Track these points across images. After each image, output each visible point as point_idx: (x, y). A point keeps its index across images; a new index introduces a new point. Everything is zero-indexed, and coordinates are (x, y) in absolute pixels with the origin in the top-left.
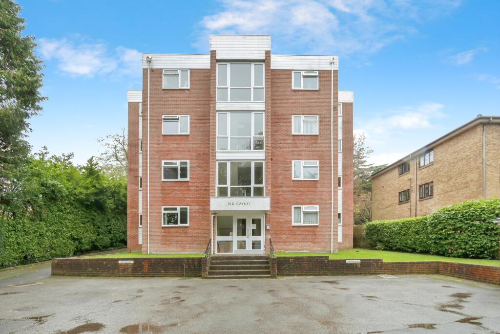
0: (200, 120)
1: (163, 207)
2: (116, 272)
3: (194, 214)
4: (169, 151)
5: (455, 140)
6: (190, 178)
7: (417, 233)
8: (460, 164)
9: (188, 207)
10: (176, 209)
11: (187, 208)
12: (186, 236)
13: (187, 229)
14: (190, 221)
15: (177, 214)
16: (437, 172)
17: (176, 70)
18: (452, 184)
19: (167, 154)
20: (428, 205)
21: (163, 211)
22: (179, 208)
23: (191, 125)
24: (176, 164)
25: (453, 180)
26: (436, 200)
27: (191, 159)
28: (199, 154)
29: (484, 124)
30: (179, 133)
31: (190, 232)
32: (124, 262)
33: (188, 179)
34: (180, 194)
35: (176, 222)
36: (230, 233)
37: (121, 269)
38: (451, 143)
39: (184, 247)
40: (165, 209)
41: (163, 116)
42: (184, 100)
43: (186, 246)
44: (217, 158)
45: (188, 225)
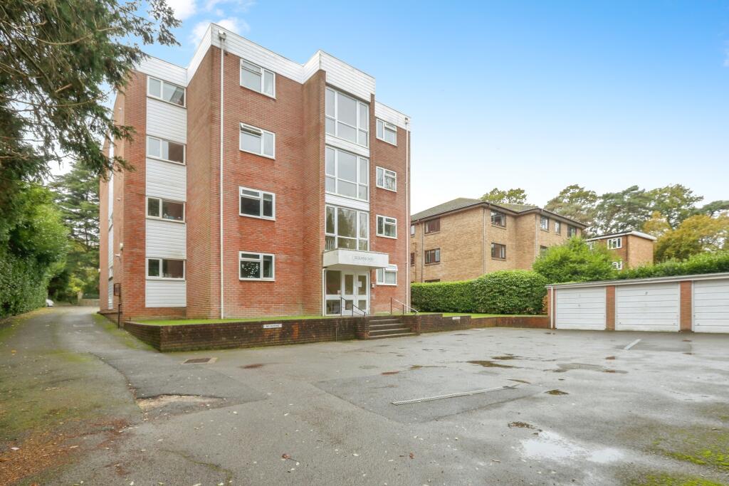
0: (288, 144)
1: (241, 253)
2: (260, 340)
3: (281, 265)
4: (249, 175)
5: (461, 216)
6: (276, 217)
7: (462, 295)
8: (465, 237)
9: (273, 256)
10: (257, 257)
11: (271, 257)
12: (271, 294)
13: (272, 284)
14: (276, 274)
15: (259, 264)
16: (444, 241)
17: (259, 67)
18: (458, 253)
19: (246, 179)
20: (435, 270)
21: (241, 259)
22: (261, 255)
23: (276, 146)
24: (258, 196)
25: (459, 250)
26: (443, 266)
27: (277, 193)
28: (287, 187)
29: (484, 208)
30: (262, 154)
31: (277, 289)
32: (270, 326)
33: (273, 218)
34: (263, 237)
35: (257, 275)
36: (339, 292)
37: (267, 335)
38: (457, 217)
39: (268, 308)
40: (244, 256)
41: (242, 124)
42: (269, 111)
43: (271, 307)
44: (326, 201)
45: (272, 279)
